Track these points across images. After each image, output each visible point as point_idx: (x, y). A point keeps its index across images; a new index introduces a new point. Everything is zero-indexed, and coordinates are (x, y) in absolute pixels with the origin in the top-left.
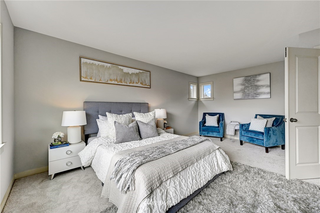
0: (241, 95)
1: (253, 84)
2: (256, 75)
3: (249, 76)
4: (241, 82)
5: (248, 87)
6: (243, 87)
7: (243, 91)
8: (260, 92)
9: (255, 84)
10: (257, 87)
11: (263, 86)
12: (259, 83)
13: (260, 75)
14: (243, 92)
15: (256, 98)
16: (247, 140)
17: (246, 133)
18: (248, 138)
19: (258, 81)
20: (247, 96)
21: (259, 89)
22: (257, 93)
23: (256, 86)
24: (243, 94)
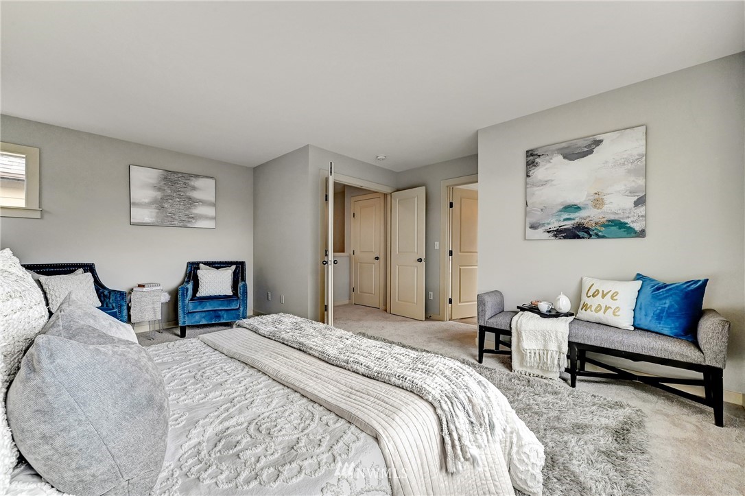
0: (154, 214)
1: (182, 194)
2: (190, 175)
3: (174, 172)
4: (154, 181)
5: (172, 197)
6: (159, 195)
7: (159, 204)
8: (197, 214)
9: (188, 194)
10: (192, 202)
11: (203, 202)
12: (196, 195)
13: (197, 176)
14: (157, 208)
15: (189, 225)
16: (203, 320)
17: (200, 304)
18: (204, 314)
19: (194, 188)
20: (170, 219)
21: (195, 206)
22: (190, 216)
23: (190, 198)
24: (158, 213)
